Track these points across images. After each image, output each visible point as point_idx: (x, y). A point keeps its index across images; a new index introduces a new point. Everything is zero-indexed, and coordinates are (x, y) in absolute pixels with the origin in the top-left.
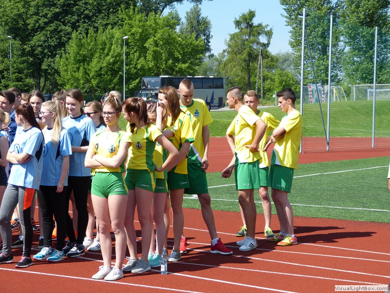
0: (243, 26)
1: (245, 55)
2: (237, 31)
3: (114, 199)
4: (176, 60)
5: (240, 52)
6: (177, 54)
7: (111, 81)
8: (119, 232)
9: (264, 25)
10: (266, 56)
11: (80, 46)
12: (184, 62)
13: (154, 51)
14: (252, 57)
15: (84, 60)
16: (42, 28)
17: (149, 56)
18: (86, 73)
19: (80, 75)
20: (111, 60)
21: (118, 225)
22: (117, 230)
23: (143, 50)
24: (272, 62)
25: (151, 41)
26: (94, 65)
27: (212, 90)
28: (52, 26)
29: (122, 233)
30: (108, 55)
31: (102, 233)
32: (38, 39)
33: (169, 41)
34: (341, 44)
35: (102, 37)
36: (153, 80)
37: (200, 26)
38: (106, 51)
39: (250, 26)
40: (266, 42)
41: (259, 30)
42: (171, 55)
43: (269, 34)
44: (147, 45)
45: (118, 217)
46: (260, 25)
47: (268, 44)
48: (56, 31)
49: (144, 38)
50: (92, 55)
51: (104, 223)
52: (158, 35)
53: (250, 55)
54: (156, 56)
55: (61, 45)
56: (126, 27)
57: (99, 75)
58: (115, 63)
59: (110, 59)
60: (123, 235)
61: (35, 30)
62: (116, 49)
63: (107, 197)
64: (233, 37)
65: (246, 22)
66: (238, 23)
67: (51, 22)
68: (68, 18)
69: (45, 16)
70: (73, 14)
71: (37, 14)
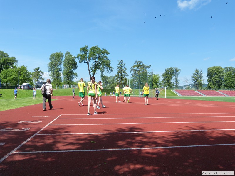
0: (36, 71)
7: (14, 82)
9: (41, 71)
13: (24, 75)
20: (14, 77)
26: (10, 78)
30: (12, 75)
57: (10, 80)
62: (15, 74)
65: (37, 70)
66: (35, 70)
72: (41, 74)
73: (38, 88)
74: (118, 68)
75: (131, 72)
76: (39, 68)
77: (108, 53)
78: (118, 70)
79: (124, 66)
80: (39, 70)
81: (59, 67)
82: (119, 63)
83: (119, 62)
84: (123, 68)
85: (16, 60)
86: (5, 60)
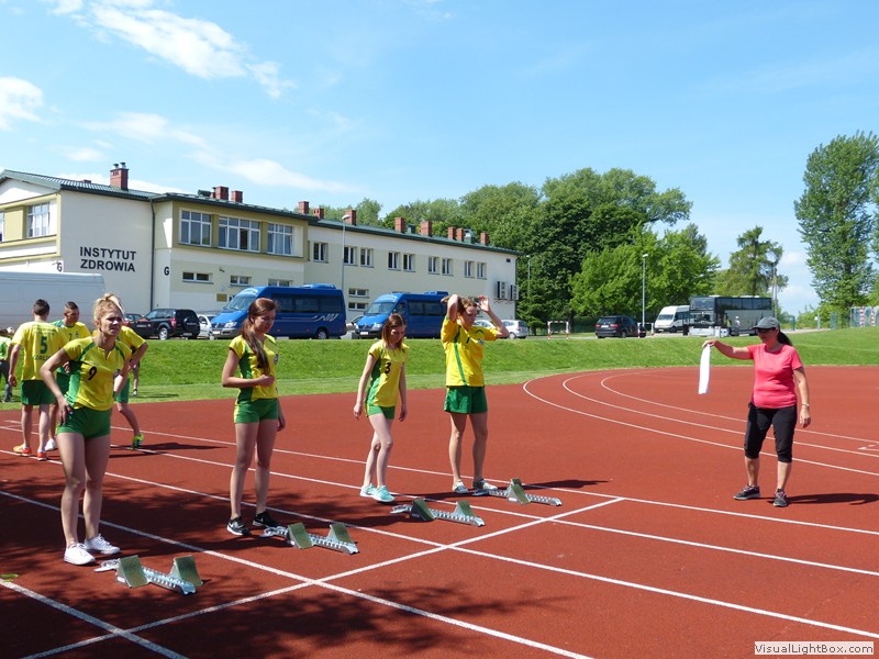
0: (747, 243)
2: (741, 249)
4: (695, 279)
5: (746, 272)
6: (694, 274)
7: (626, 302)
9: (772, 242)
10: (775, 276)
14: (758, 277)
15: (597, 281)
16: (542, 249)
17: (665, 276)
18: (601, 295)
19: (596, 295)
20: (628, 280)
23: (658, 270)
25: (665, 258)
26: (610, 287)
27: (761, 312)
28: (554, 246)
30: (622, 274)
37: (696, 243)
38: (620, 271)
39: (756, 244)
40: (774, 261)
41: (766, 248)
42: (686, 274)
43: (778, 252)
46: (767, 243)
47: (776, 263)
48: (557, 251)
49: (657, 257)
50: (606, 275)
53: (756, 274)
54: (672, 274)
57: (614, 296)
58: (631, 283)
59: (625, 279)
62: (631, 269)
64: (735, 256)
65: (753, 243)
66: (741, 241)
67: (551, 242)
68: (569, 237)
69: (545, 236)
70: (574, 233)
71: (534, 233)
72: (771, 257)
73: (696, 326)
76: (758, 231)
80: (761, 239)
81: (860, 216)
85: (686, 200)
86: (604, 214)
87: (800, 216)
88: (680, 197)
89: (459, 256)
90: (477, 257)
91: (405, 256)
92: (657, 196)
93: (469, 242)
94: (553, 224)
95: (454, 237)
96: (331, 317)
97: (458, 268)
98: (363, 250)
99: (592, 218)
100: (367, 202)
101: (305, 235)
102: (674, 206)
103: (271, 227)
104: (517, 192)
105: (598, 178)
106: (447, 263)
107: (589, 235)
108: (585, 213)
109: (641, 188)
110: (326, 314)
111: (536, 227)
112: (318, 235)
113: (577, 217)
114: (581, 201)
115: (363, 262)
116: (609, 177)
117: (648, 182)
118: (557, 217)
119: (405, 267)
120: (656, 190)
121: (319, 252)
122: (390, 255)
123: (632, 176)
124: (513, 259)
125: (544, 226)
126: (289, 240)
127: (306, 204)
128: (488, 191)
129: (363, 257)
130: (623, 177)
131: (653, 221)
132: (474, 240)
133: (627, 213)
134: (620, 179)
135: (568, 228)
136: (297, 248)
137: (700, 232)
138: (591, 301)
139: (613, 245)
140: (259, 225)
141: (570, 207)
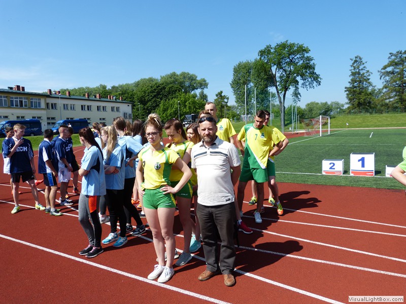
1: (220, 106)
2: (217, 98)
3: (162, 211)
4: (197, 109)
5: (218, 105)
6: (197, 107)
8: (168, 239)
9: (226, 95)
10: (227, 106)
11: (164, 105)
12: (199, 109)
13: (189, 106)
14: (222, 107)
15: (165, 110)
16: (150, 100)
17: (187, 108)
18: (166, 115)
19: (164, 115)
21: (167, 233)
22: (167, 237)
23: (185, 106)
24: (229, 108)
25: (187, 102)
26: (169, 112)
29: (171, 239)
31: (155, 238)
32: (149, 104)
33: (194, 102)
34: (253, 101)
35: (171, 102)
36: (189, 116)
37: (204, 97)
38: (172, 107)
39: (221, 96)
41: (224, 97)
42: (195, 107)
43: (228, 99)
44: (186, 104)
45: (167, 226)
46: (224, 96)
47: (228, 102)
48: (155, 101)
49: (185, 102)
50: (168, 108)
51: (156, 230)
52: (190, 101)
53: (221, 106)
54: (190, 108)
55: (158, 106)
56: (179, 98)
57: (170, 115)
58: (176, 111)
59: (174, 109)
60: (172, 240)
61: (148, 101)
62: (176, 106)
63: (157, 208)
64: (215, 100)
65: (220, 95)
66: (217, 95)
67: (153, 98)
68: (159, 96)
69: (151, 96)
70: (160, 95)
71: (148, 95)
72: (226, 100)
74: (352, 72)
75: (381, 78)
76: (222, 92)
77: (307, 51)
78: (351, 77)
79: (364, 67)
80: (223, 95)
81: (249, 86)
82: (353, 64)
83: (353, 62)
84: (362, 72)
85: (207, 82)
86: (170, 88)
87: (232, 87)
88: (205, 81)
89: (109, 105)
90: (116, 105)
91: (88, 106)
92: (197, 81)
93: (114, 100)
94: (154, 92)
95: (110, 99)
96: (35, 129)
97: (109, 109)
98: (71, 105)
99: (166, 90)
100: (101, 85)
101: (45, 101)
102: (203, 84)
103: (32, 99)
104: (152, 81)
105: (178, 76)
106: (104, 108)
107: (165, 95)
108: (164, 88)
109: (192, 78)
110: (33, 128)
111: (148, 93)
112: (50, 101)
113: (161, 89)
114: (163, 84)
115: (71, 109)
116: (181, 75)
117: (195, 75)
118: (155, 90)
119: (88, 109)
120: (197, 79)
121: (54, 106)
122: (82, 106)
123: (189, 74)
124: (130, 105)
125: (151, 92)
126: (39, 103)
127: (50, 90)
128: (143, 80)
129: (71, 107)
130: (186, 75)
131: (197, 89)
132: (116, 99)
133: (177, 88)
134: (184, 75)
135: (158, 93)
136: (43, 105)
137: (205, 93)
138: (163, 117)
139: (172, 98)
140: (27, 98)
141: (159, 86)
